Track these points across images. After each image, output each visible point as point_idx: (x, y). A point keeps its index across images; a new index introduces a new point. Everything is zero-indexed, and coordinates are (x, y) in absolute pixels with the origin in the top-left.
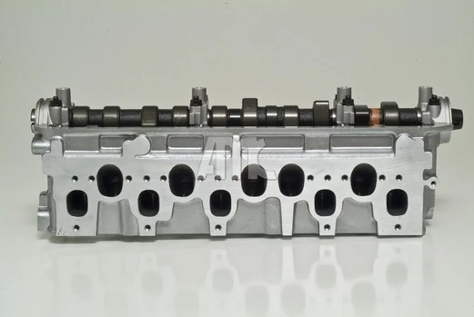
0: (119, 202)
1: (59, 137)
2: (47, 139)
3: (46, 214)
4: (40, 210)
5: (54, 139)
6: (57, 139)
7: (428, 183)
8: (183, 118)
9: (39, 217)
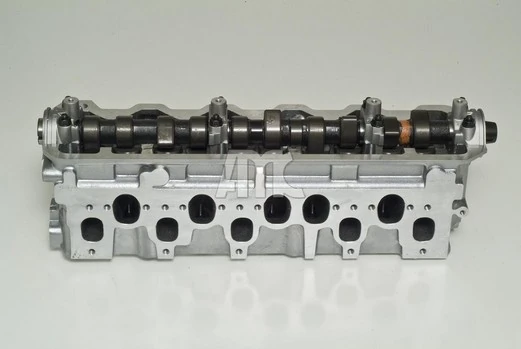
0: (136, 229)
1: (72, 168)
2: (59, 169)
3: (58, 230)
4: (52, 226)
5: (66, 170)
6: (70, 170)
7: (457, 212)
8: (202, 132)
9: (51, 233)
